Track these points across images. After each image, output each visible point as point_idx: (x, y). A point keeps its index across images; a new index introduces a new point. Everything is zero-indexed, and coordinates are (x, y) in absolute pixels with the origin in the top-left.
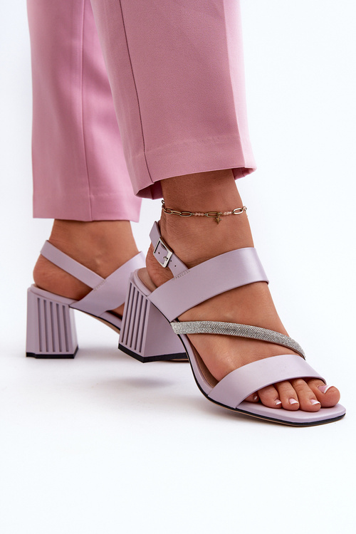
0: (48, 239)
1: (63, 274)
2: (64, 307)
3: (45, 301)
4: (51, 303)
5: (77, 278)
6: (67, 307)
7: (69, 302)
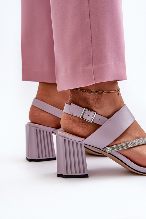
0: (35, 97)
1: (48, 115)
2: (50, 133)
3: (40, 130)
4: (43, 131)
5: (57, 116)
6: (51, 133)
7: (52, 129)
